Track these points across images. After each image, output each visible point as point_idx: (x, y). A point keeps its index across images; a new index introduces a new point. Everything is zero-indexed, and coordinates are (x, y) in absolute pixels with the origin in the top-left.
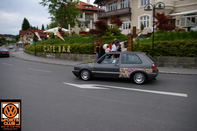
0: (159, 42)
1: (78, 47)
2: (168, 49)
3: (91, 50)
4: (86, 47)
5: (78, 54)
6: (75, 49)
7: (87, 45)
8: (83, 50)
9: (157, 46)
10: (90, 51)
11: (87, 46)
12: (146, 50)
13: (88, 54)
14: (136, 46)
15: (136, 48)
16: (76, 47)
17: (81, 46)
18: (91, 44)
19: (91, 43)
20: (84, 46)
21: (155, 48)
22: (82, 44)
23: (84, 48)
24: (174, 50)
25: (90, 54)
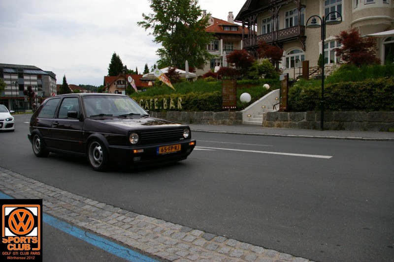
0: (336, 85)
1: (195, 99)
2: (352, 97)
3: (217, 104)
4: (208, 98)
5: (195, 111)
6: (191, 103)
7: (211, 94)
8: (203, 105)
9: (332, 92)
10: (216, 106)
11: (210, 97)
12: (311, 100)
13: (212, 110)
14: (293, 94)
15: (295, 97)
16: (191, 99)
17: (200, 97)
18: (218, 93)
19: (217, 91)
20: (206, 96)
21: (328, 95)
22: (202, 94)
23: (205, 100)
24: (361, 97)
25: (215, 111)
